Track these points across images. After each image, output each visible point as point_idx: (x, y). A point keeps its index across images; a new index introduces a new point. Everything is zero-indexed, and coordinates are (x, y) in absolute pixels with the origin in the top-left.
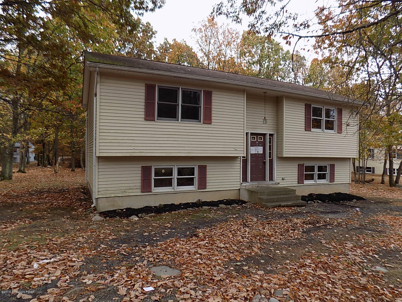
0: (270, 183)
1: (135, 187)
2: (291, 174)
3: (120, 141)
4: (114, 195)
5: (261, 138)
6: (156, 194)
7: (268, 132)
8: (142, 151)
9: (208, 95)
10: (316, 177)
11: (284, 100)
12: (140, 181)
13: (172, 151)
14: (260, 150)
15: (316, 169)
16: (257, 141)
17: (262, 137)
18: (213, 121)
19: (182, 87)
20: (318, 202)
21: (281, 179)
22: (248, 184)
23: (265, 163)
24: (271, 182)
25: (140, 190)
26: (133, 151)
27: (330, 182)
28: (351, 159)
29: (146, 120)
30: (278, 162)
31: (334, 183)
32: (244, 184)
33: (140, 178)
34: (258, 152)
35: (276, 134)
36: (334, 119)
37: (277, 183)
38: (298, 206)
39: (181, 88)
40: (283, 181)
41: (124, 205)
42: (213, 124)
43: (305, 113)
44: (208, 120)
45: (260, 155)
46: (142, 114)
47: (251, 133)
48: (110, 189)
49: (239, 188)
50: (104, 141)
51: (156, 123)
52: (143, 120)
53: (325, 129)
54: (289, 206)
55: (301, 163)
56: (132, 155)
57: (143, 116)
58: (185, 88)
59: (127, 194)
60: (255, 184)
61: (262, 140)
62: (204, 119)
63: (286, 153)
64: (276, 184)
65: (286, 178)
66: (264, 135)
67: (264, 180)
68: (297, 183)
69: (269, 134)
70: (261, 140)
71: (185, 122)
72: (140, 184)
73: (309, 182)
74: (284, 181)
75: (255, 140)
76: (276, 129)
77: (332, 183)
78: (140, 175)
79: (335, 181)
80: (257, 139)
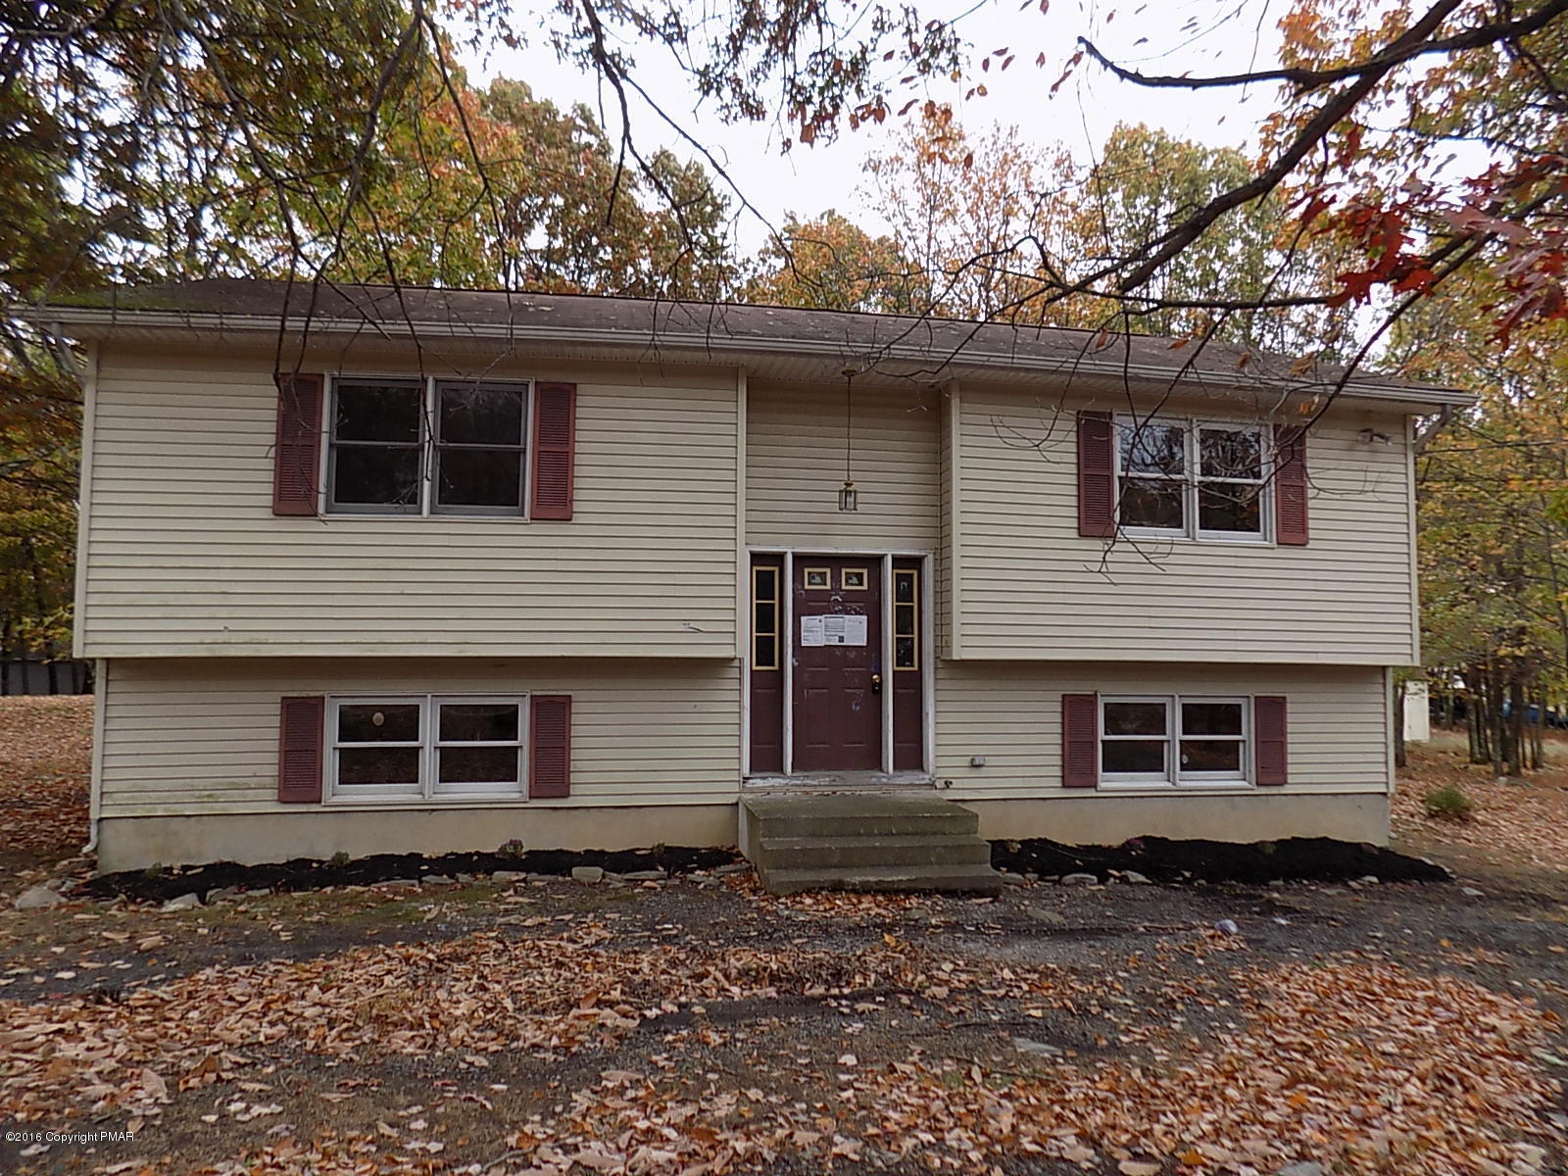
0: (899, 781)
1: (253, 781)
2: (1022, 739)
3: (172, 600)
4: (166, 810)
5: (860, 576)
6: (342, 812)
7: (889, 551)
8: (262, 637)
9: (559, 404)
10: (1174, 756)
11: (955, 403)
12: (275, 758)
13: (387, 637)
14: (853, 630)
15: (1175, 720)
16: (836, 588)
17: (865, 572)
18: (576, 506)
19: (440, 377)
20: (1124, 880)
21: (966, 761)
22: (783, 782)
23: (877, 690)
24: (909, 777)
25: (273, 794)
26: (220, 638)
27: (1258, 784)
28: (1390, 674)
29: (278, 514)
30: (942, 685)
31: (1287, 789)
32: (760, 783)
33: (275, 746)
34: (841, 639)
35: (931, 557)
36: (1258, 476)
37: (940, 784)
38: (949, 893)
39: (437, 381)
40: (975, 773)
41: (208, 849)
42: (577, 519)
43: (1078, 453)
44: (557, 504)
45: (852, 655)
46: (263, 490)
47: (796, 557)
48: (150, 784)
49: (734, 801)
50: (108, 600)
51: (323, 527)
52: (268, 513)
53: (1201, 528)
54: (897, 892)
55: (1084, 688)
56: (217, 654)
57: (269, 501)
58: (450, 377)
59: (218, 808)
60: (820, 782)
61: (865, 587)
62: (538, 501)
63: (967, 641)
64: (932, 786)
65: (990, 761)
66: (875, 562)
67: (877, 764)
68: (1058, 782)
69: (894, 558)
70: (861, 584)
71: (447, 518)
72: (274, 771)
73: (1132, 779)
74: (983, 772)
75: (828, 587)
76: (930, 532)
77: (1274, 790)
78: (275, 734)
79: (1290, 779)
80: (836, 579)
